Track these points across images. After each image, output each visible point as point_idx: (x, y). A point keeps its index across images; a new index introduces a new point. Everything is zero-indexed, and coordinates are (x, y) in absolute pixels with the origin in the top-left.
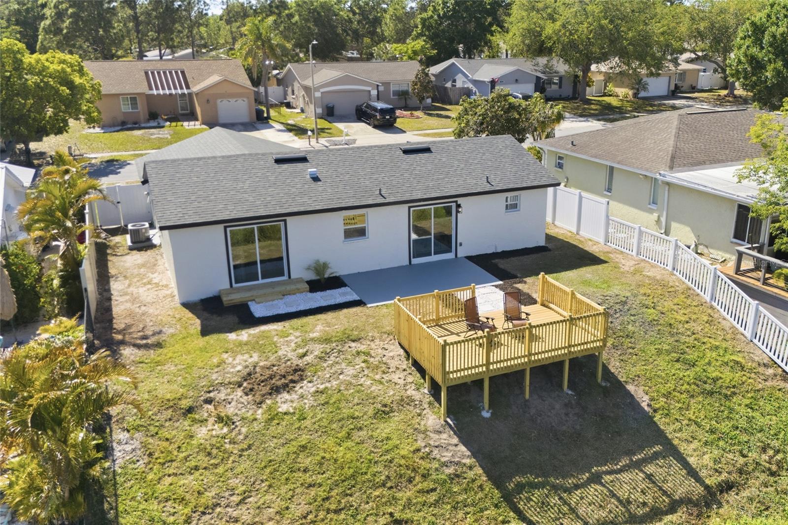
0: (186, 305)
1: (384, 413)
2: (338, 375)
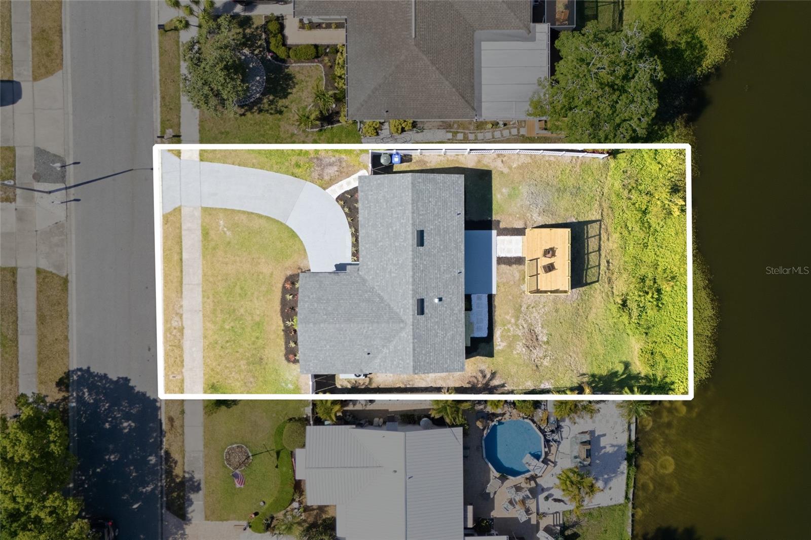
2: (536, 317)
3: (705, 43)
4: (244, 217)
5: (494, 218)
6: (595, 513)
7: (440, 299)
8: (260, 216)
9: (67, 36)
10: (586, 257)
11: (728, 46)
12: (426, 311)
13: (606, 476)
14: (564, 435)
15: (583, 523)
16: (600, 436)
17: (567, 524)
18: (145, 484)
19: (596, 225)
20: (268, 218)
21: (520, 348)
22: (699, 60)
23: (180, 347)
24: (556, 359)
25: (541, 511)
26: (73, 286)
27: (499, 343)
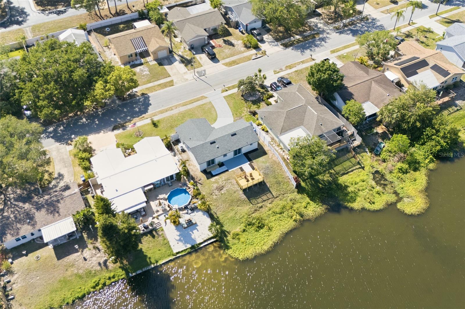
0: (201, 171)
1: (235, 192)
2: (228, 187)
3: (356, 201)
4: (213, 109)
5: (253, 161)
6: (166, 241)
7: (218, 148)
8: (216, 112)
9: (237, 65)
10: (259, 197)
11: (362, 209)
12: (212, 145)
13: (182, 239)
14: (191, 214)
15: (160, 238)
16: (197, 229)
17: (157, 231)
18: (120, 119)
19: (271, 196)
20: (217, 114)
21: (215, 185)
22: (349, 201)
23: (167, 111)
24: (218, 200)
25: (159, 218)
26: (172, 87)
27: (213, 179)
